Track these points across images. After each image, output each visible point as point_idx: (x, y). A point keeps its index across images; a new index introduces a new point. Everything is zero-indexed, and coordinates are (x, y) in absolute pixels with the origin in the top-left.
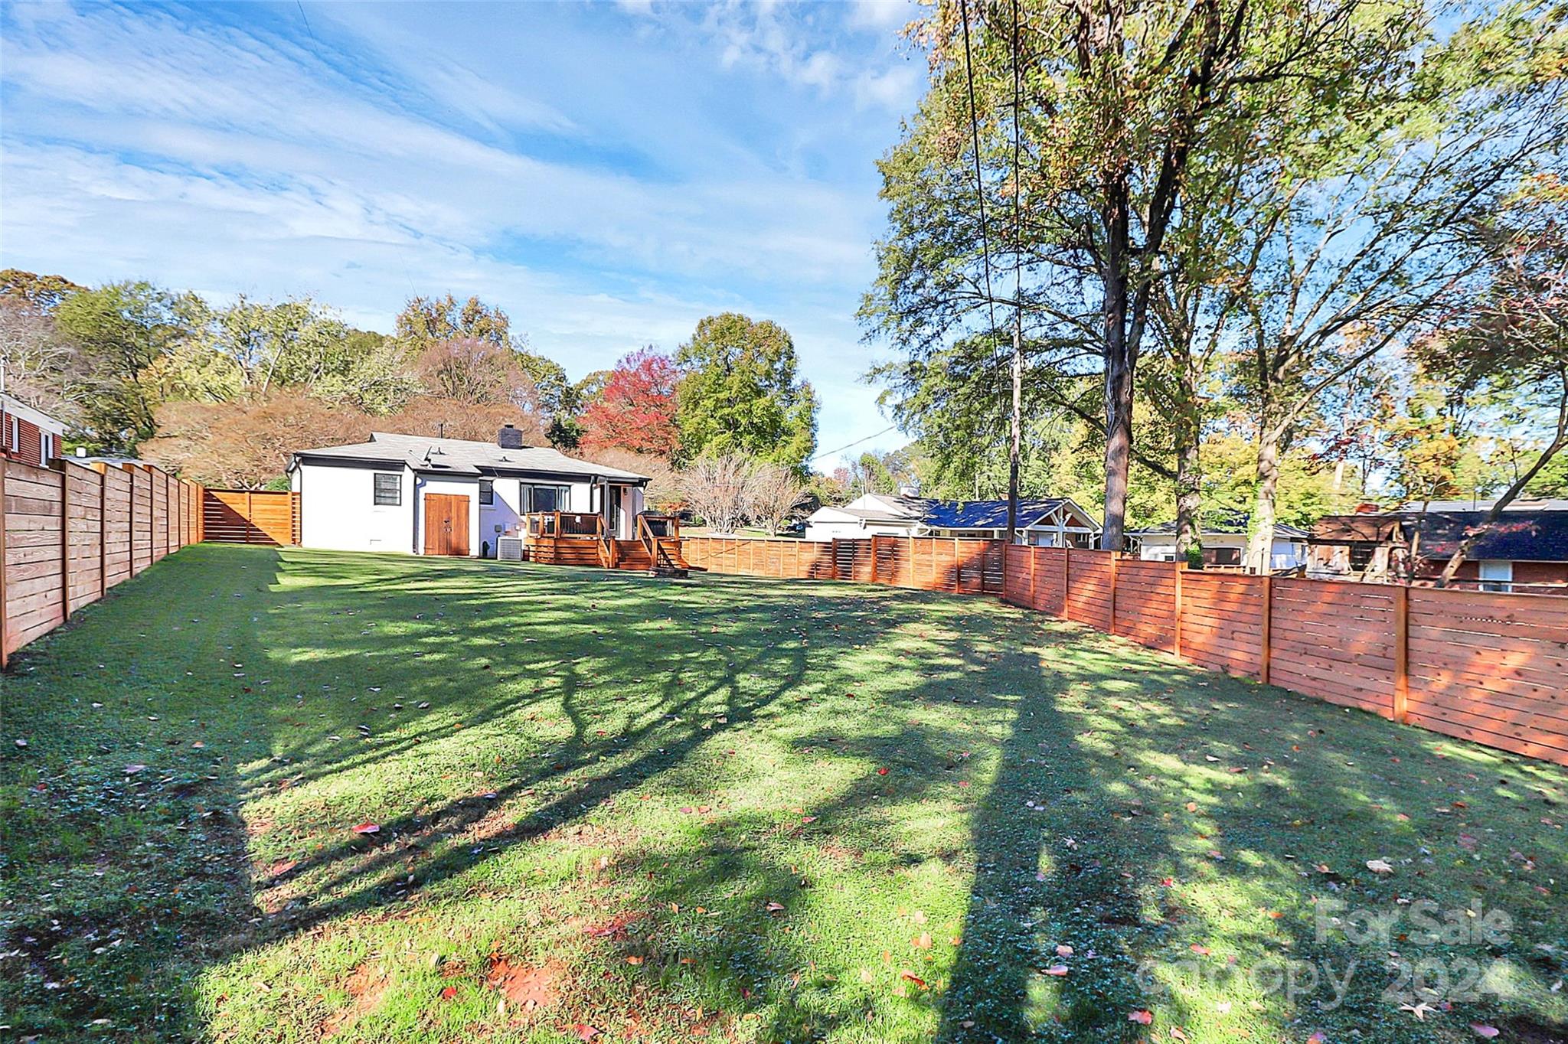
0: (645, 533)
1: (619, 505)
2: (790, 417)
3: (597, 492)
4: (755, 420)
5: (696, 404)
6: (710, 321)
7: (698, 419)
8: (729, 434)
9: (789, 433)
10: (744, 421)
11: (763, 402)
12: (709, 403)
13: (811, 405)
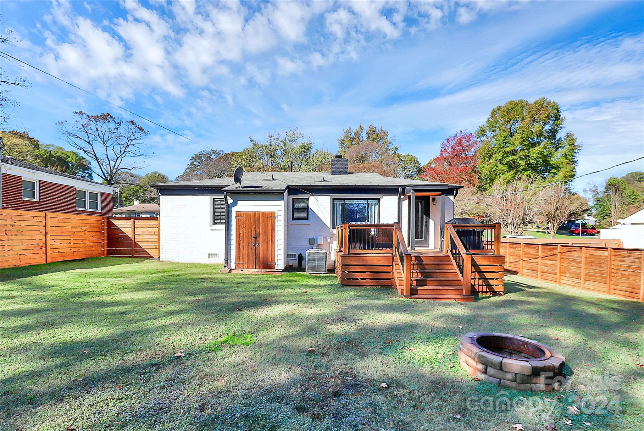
0: (454, 246)
1: (428, 215)
2: (557, 157)
3: (405, 204)
4: (532, 162)
5: (491, 156)
6: (499, 108)
7: (491, 166)
8: (512, 172)
9: (557, 167)
10: (523, 163)
11: (538, 149)
12: (499, 156)
13: (573, 147)
